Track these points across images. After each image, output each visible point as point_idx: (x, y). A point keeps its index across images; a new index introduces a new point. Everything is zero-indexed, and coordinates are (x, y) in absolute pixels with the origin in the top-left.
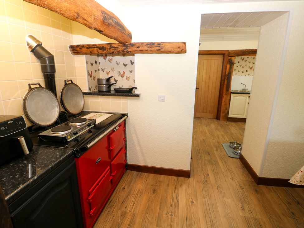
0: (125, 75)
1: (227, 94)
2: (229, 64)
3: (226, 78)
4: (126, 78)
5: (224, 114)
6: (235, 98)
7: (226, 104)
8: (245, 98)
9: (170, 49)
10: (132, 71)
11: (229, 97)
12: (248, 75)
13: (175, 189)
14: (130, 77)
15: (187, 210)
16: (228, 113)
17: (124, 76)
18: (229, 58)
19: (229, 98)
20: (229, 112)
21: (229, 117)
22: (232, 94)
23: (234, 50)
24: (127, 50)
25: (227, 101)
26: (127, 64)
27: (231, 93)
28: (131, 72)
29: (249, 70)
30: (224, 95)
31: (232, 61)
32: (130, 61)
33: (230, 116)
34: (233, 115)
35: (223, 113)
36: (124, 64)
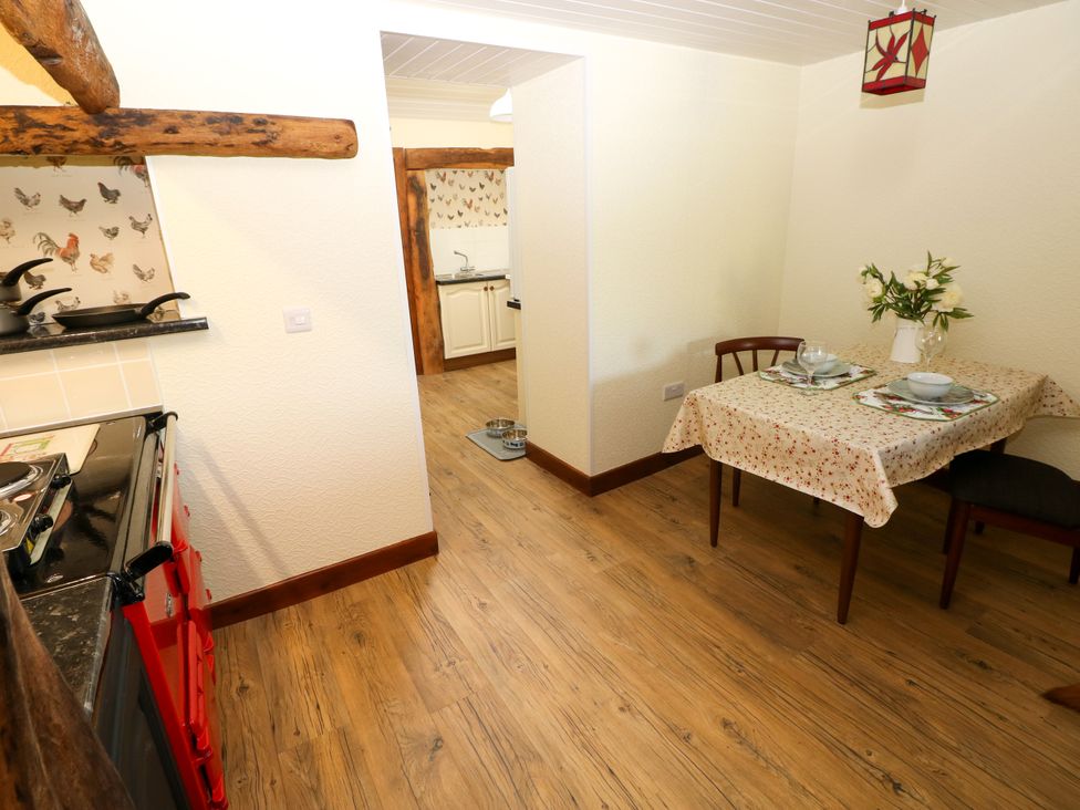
0: (85, 250)
1: (426, 289)
2: (412, 192)
3: (414, 238)
4: (92, 264)
5: (432, 352)
6: (452, 297)
7: (430, 321)
8: (477, 294)
9: (303, 143)
10: (116, 229)
11: (434, 296)
12: (467, 225)
13: (417, 600)
14: (109, 255)
15: (481, 629)
16: (442, 346)
17: (76, 255)
18: (410, 173)
19: (433, 301)
20: (443, 341)
21: (446, 358)
22: (440, 287)
23: (418, 150)
24: (119, 138)
25: (432, 309)
26: (83, 202)
27: (438, 283)
28: (115, 235)
29: (464, 209)
30: (417, 294)
31: (418, 183)
32: (98, 188)
33: (450, 353)
34: (457, 348)
35: (428, 348)
36: (65, 202)
